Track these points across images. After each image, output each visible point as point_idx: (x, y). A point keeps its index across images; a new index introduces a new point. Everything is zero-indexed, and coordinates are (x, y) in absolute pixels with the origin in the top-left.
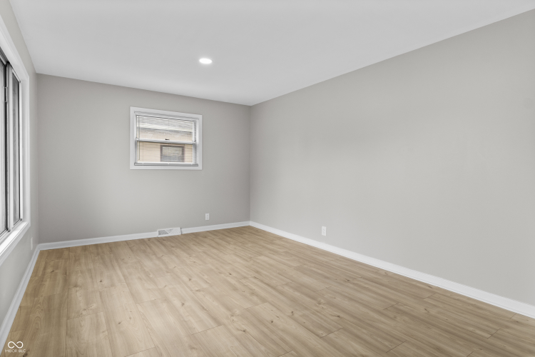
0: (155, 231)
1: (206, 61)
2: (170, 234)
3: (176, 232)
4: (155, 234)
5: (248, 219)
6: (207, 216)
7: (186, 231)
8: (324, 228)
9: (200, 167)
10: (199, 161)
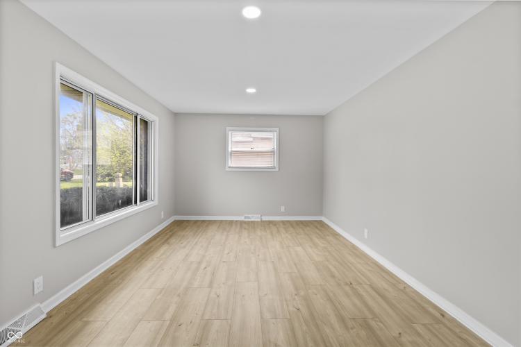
0: (242, 215)
1: (251, 90)
2: (252, 220)
3: (256, 218)
4: (242, 218)
5: (321, 214)
6: (283, 209)
7: (265, 218)
8: (366, 231)
9: (277, 169)
10: (276, 165)
